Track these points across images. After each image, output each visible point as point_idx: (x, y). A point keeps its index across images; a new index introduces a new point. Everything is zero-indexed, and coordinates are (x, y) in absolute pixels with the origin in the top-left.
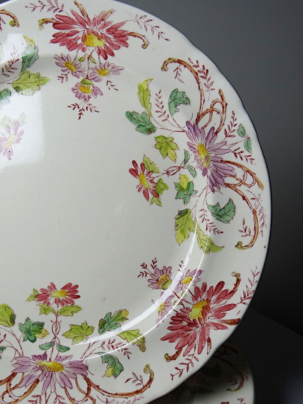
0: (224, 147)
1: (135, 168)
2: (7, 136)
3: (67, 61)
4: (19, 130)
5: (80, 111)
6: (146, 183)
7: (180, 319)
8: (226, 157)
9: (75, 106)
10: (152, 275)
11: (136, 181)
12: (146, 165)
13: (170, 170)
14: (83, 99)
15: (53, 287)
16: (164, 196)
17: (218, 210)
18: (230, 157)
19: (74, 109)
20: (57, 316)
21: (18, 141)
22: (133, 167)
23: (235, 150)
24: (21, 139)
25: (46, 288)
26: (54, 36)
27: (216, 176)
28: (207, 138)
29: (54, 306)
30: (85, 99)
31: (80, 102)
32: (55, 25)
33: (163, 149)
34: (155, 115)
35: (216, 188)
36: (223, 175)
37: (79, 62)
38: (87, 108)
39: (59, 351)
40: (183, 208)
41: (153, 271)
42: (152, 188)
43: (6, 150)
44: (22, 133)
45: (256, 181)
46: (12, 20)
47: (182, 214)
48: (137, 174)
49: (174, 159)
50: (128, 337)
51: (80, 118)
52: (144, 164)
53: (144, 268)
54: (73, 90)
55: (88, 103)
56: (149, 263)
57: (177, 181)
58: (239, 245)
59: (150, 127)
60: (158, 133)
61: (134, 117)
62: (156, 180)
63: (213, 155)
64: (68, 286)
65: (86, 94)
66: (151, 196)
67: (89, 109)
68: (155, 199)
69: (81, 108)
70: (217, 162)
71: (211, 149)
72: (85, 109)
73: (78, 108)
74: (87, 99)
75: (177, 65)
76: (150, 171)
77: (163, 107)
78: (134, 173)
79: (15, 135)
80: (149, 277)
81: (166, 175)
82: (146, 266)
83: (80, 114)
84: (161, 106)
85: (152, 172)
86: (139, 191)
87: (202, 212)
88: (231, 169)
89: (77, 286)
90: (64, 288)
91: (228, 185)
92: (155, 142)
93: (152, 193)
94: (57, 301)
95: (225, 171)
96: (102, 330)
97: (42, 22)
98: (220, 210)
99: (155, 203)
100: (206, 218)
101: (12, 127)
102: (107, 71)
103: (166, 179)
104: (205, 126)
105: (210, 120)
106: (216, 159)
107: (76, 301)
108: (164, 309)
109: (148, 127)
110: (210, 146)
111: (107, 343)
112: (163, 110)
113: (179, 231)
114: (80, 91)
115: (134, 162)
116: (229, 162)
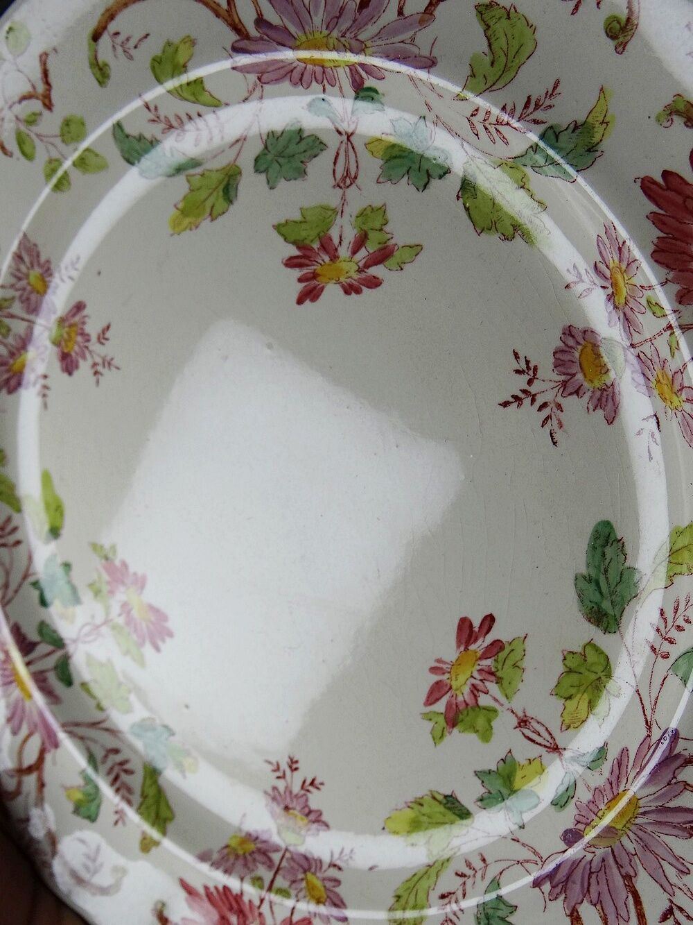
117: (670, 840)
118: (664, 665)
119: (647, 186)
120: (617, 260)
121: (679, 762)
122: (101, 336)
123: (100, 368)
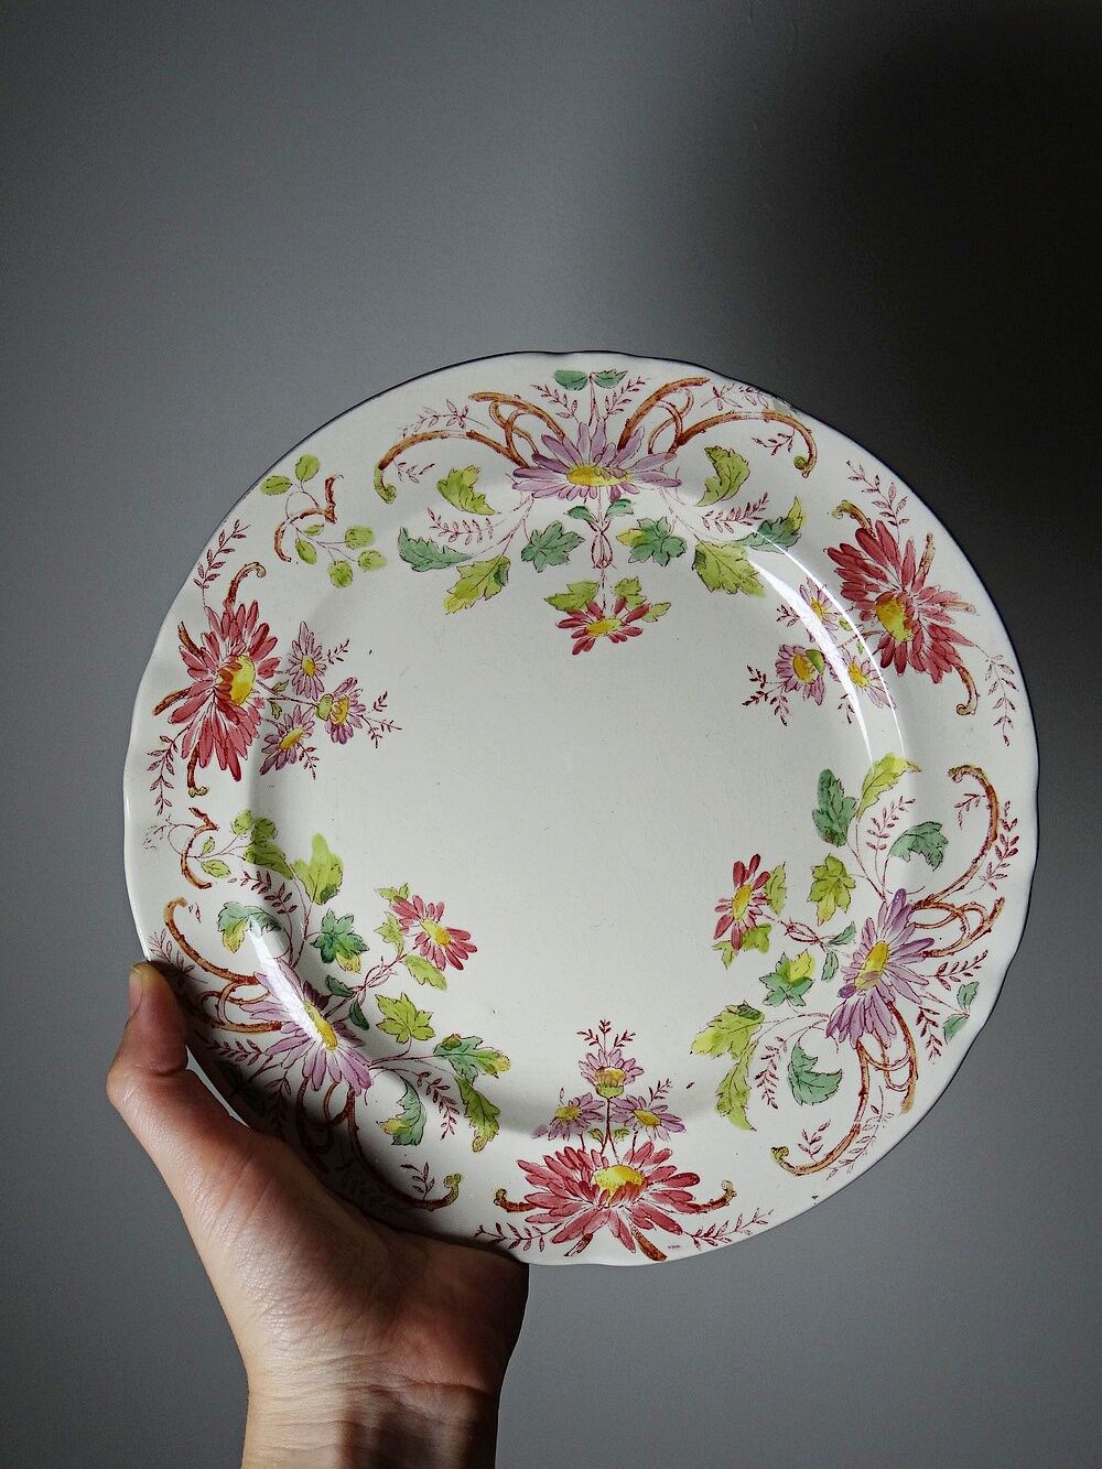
0: (916, 988)
1: (748, 869)
2: (608, 613)
3: (821, 602)
4: (634, 624)
5: (759, 693)
6: (741, 909)
7: (577, 1162)
8: (902, 1004)
9: (761, 678)
10: (602, 1051)
11: (729, 890)
12: (769, 882)
13: (798, 926)
14: (784, 679)
15: (438, 911)
16: (746, 956)
17: (805, 1068)
18: (909, 1011)
19: (752, 680)
20: (399, 958)
21: (616, 639)
22: (747, 865)
23: (928, 1010)
24: (624, 640)
25: (426, 903)
26: (842, 545)
27: (856, 1017)
28: (905, 946)
29: (410, 941)
30: (786, 683)
31: (774, 679)
32: (862, 534)
33: (822, 885)
34: (865, 823)
35: (836, 1033)
36: (870, 1027)
37: (837, 622)
38: (775, 699)
39: (350, 1016)
40: (756, 1003)
41: (610, 1047)
42: (742, 924)
43: (586, 632)
44: (637, 632)
45: (909, 1090)
46: (807, 456)
47: (745, 1011)
48: (742, 881)
49: (821, 918)
50: (473, 1105)
51: (747, 703)
52: (768, 877)
53: (602, 1030)
54: (784, 649)
55: (784, 694)
56: (617, 1030)
57: (792, 956)
58: (780, 1152)
59: (839, 831)
60: (842, 853)
61: (832, 789)
62: (760, 921)
63: (887, 981)
64: (461, 935)
65: (795, 677)
66: (727, 936)
67: (776, 704)
68: (729, 946)
69: (765, 690)
70: (883, 998)
71: (893, 969)
72: (770, 698)
73: (762, 686)
74: (790, 686)
75: (981, 791)
76: (768, 897)
77: (891, 826)
78: (740, 876)
79: (623, 625)
80: (595, 1050)
81: (784, 930)
82: (608, 1030)
83: (754, 698)
84: (890, 821)
85: (769, 902)
86: (719, 909)
87: (777, 1044)
88: (891, 1029)
89: (474, 950)
90: (453, 931)
91: (859, 1048)
92: (823, 863)
93: (734, 933)
94: (422, 940)
95: (878, 1025)
96: (443, 1052)
97: (847, 507)
98: (808, 1072)
99: (722, 952)
100: (775, 1059)
101: (631, 607)
102: (864, 680)
103: (777, 933)
104: (922, 926)
105: (939, 925)
106: (885, 992)
107: (450, 969)
108: (568, 1122)
109: (836, 827)
110: (898, 963)
111: (431, 1079)
112: (887, 831)
113: (711, 1031)
114: (791, 663)
115: (756, 859)
116: (899, 1018)
117: (912, 967)
118: (883, 855)
119: (832, 553)
120: (815, 599)
121: (908, 911)
122: (378, 704)
123: (379, 732)
